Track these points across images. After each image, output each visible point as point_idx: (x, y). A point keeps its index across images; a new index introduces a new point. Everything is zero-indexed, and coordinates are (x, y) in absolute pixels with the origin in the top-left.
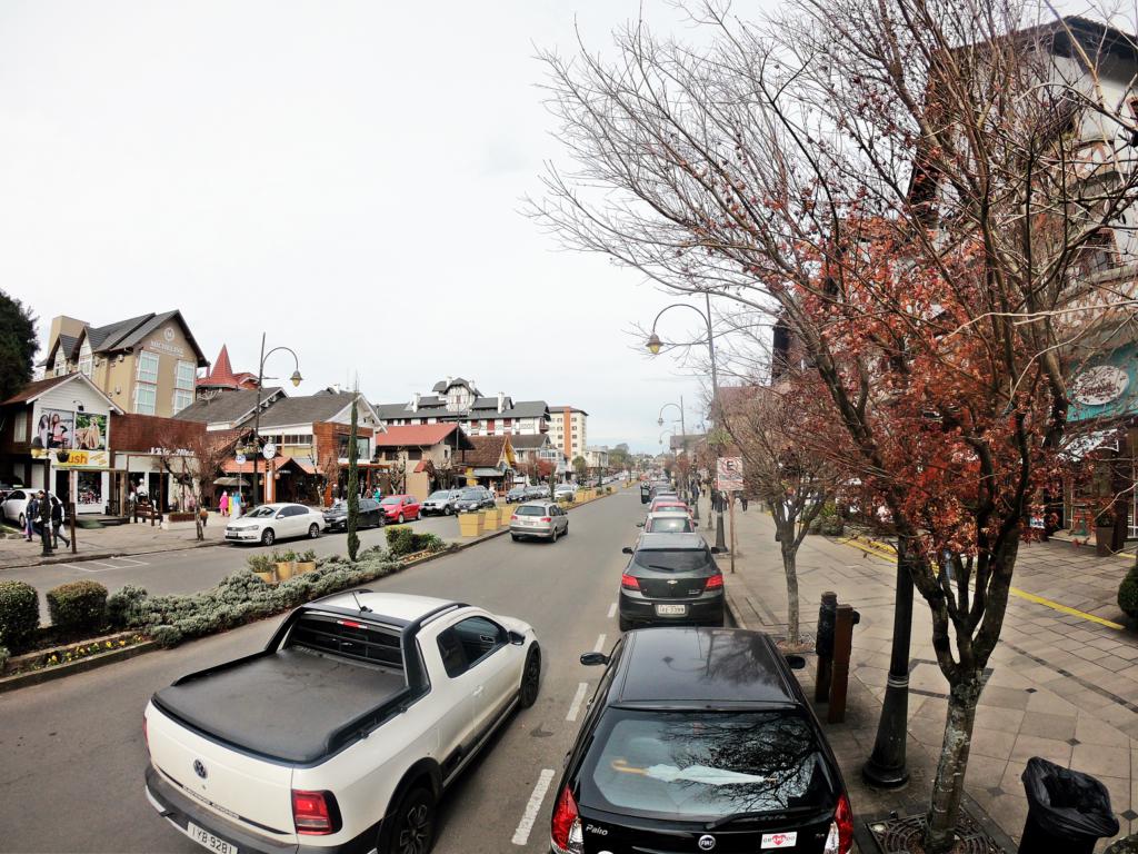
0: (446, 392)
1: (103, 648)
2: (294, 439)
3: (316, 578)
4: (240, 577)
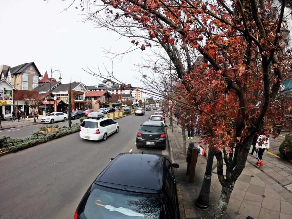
0: (105, 83)
2: (63, 95)
3: (58, 132)
4: (36, 132)
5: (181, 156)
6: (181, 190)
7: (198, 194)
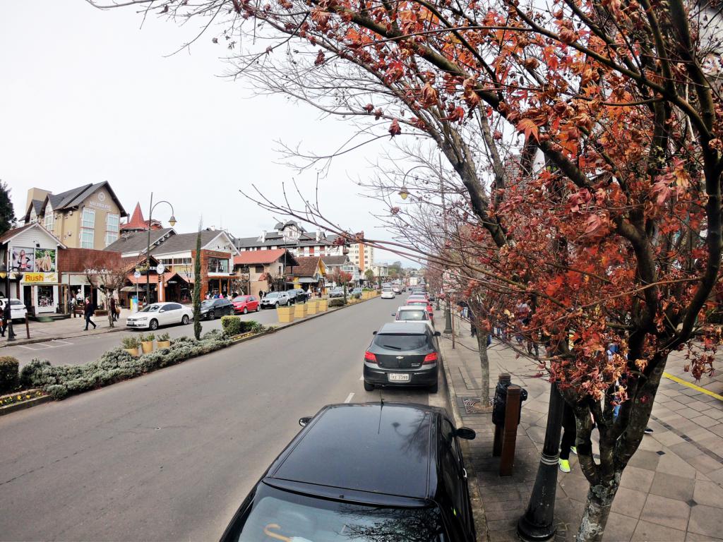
0: (283, 230)
1: (15, 400)
2: (180, 261)
3: (167, 352)
4: (114, 352)
5: (478, 407)
6: (481, 495)
7: (525, 505)
